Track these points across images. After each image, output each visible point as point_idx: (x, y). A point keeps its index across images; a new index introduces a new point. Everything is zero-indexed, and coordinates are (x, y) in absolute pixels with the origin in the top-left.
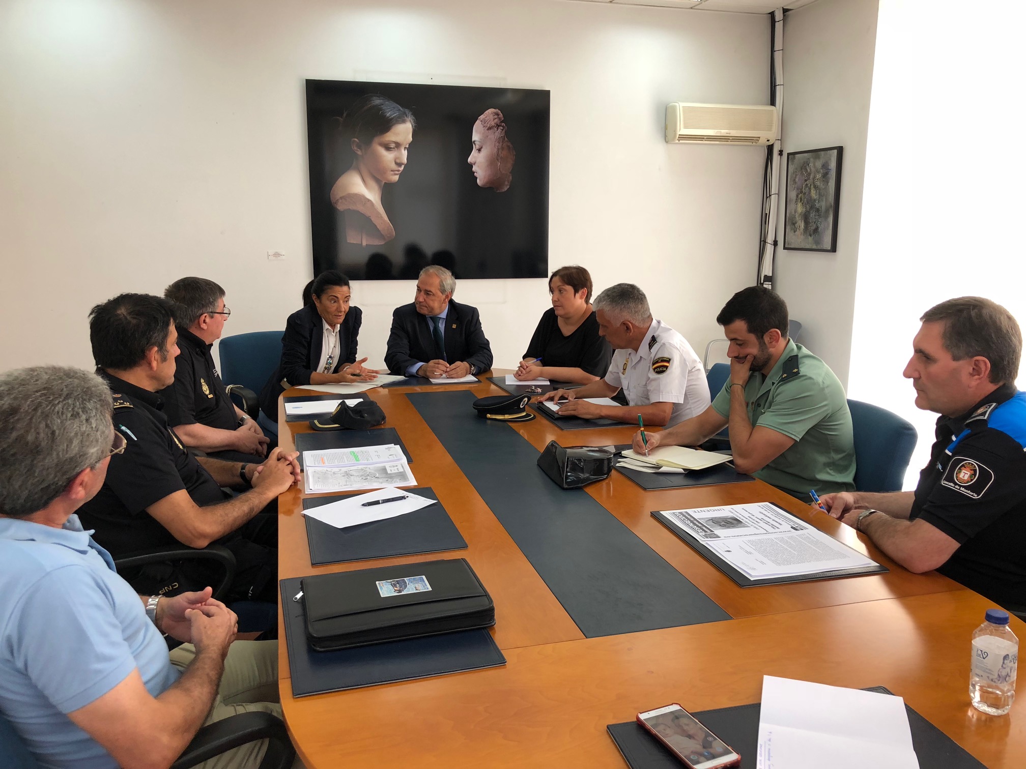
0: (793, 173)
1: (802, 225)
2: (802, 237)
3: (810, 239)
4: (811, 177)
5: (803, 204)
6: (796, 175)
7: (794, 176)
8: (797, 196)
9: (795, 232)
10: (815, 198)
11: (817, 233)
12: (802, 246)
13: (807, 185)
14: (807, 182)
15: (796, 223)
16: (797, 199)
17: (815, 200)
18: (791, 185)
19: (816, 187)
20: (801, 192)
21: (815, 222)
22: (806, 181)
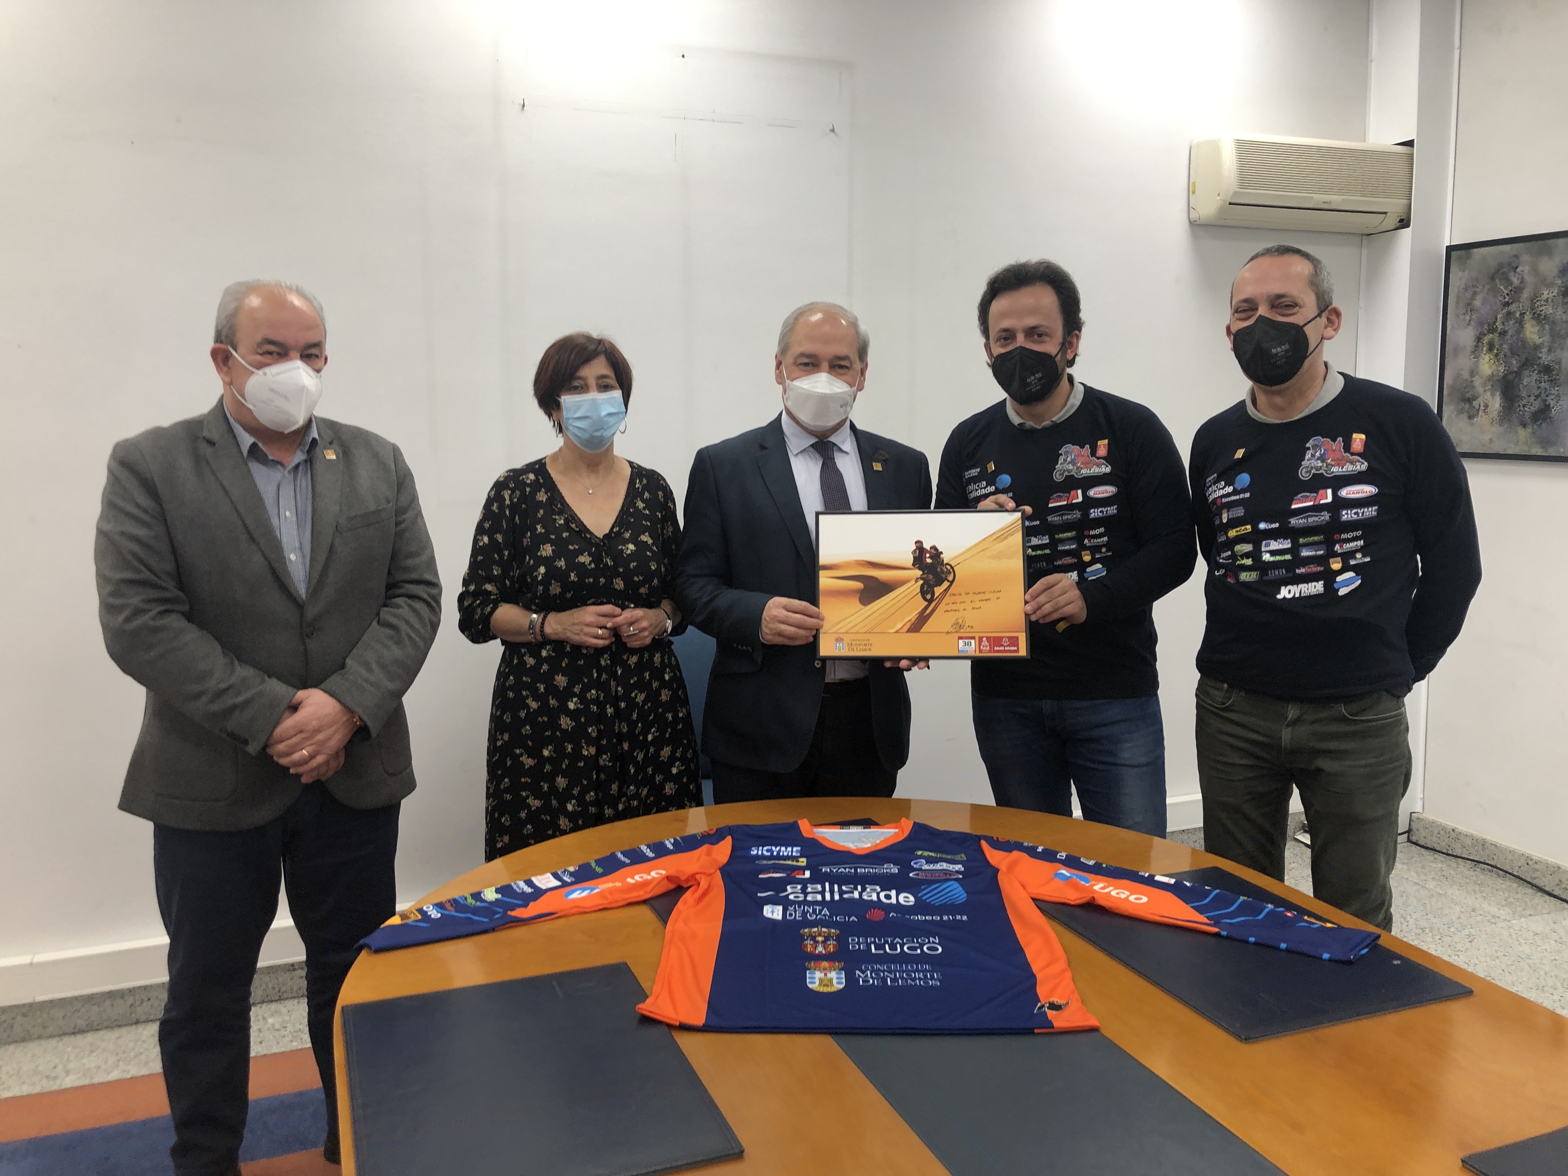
0: (1466, 289)
1: (1496, 403)
2: (1496, 429)
3: (1523, 434)
4: (1525, 295)
5: (1497, 355)
6: (1475, 294)
7: (1468, 295)
8: (1479, 339)
9: (1471, 417)
10: (1539, 341)
11: (1544, 419)
12: (1498, 447)
13: (1509, 314)
14: (1513, 308)
15: (1475, 398)
16: (1476, 346)
17: (1537, 347)
18: (1457, 316)
19: (1539, 318)
20: (1492, 330)
21: (1537, 397)
22: (1507, 304)
